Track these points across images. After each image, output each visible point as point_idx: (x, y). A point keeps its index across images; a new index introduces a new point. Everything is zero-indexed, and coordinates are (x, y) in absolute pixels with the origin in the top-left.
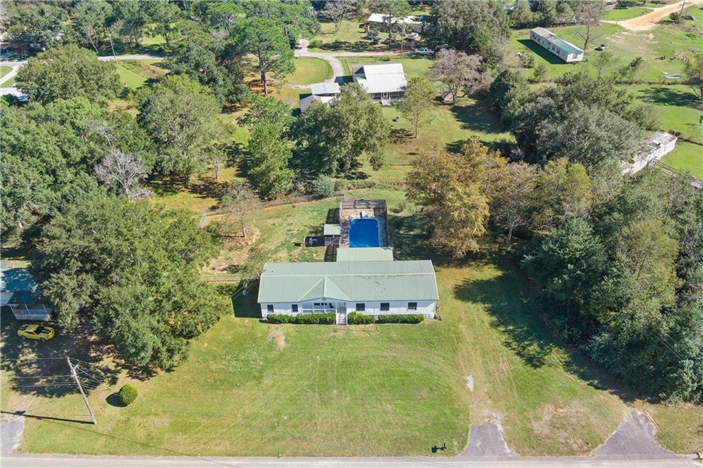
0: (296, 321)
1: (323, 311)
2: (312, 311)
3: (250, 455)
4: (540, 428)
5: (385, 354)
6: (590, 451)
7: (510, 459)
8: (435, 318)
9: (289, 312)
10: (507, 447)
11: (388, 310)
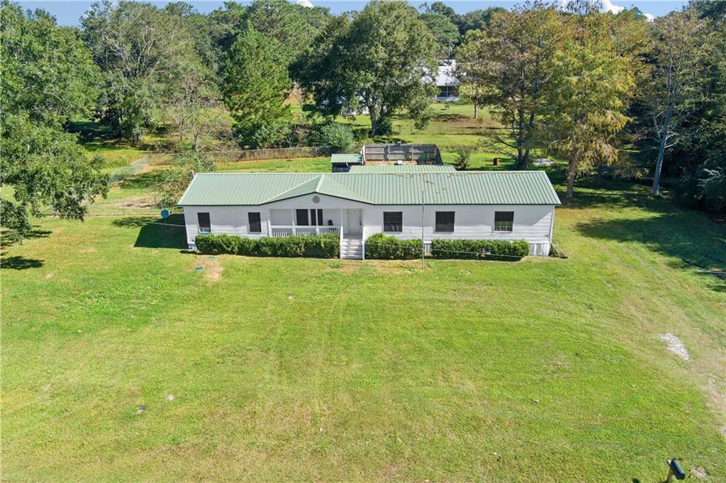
2: (290, 231)
8: (552, 253)
9: (243, 232)
11: (452, 230)
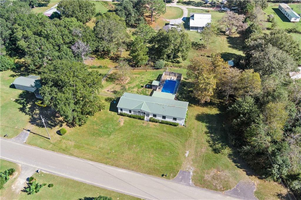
0: (130, 117)
1: (141, 115)
2: (136, 114)
3: (97, 162)
4: (207, 177)
5: (159, 136)
6: (224, 191)
7: (190, 186)
8: (184, 125)
9: (128, 113)
10: (191, 181)
11: (165, 119)
